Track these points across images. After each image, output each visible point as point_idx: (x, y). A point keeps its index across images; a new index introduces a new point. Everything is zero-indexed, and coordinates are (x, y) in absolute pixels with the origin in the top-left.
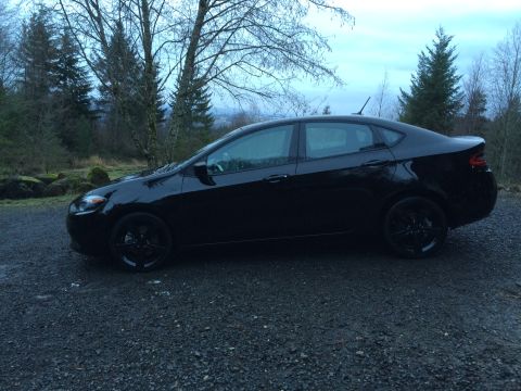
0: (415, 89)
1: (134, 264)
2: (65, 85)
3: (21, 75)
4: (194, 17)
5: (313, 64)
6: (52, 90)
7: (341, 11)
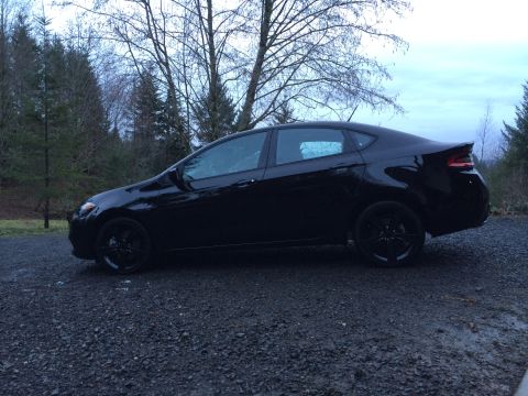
0: (520, 122)
1: (116, 267)
2: (168, 132)
3: (131, 125)
4: (255, 56)
5: (371, 93)
6: (158, 138)
7: (394, 38)
